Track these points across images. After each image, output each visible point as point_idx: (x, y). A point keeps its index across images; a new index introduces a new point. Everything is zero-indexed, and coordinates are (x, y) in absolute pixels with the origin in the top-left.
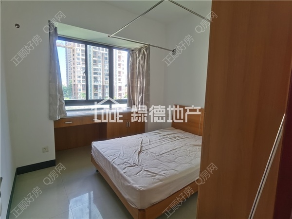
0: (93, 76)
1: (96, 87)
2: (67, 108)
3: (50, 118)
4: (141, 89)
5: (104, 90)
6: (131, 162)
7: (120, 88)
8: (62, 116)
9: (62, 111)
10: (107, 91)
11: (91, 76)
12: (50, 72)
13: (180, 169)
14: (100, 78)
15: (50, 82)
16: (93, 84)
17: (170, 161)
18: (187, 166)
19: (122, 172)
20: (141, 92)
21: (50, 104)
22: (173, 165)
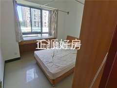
0: (34, 17)
1: (35, 22)
2: (23, 36)
3: (17, 41)
4: (54, 28)
5: (38, 24)
6: (50, 61)
7: (45, 23)
8: (22, 40)
9: (22, 38)
10: (40, 24)
11: (33, 17)
12: (15, 22)
13: (68, 64)
14: (37, 18)
15: (15, 26)
16: (34, 21)
17: (64, 61)
18: (70, 63)
19: (46, 65)
20: (54, 30)
21: (16, 36)
22: (65, 62)
